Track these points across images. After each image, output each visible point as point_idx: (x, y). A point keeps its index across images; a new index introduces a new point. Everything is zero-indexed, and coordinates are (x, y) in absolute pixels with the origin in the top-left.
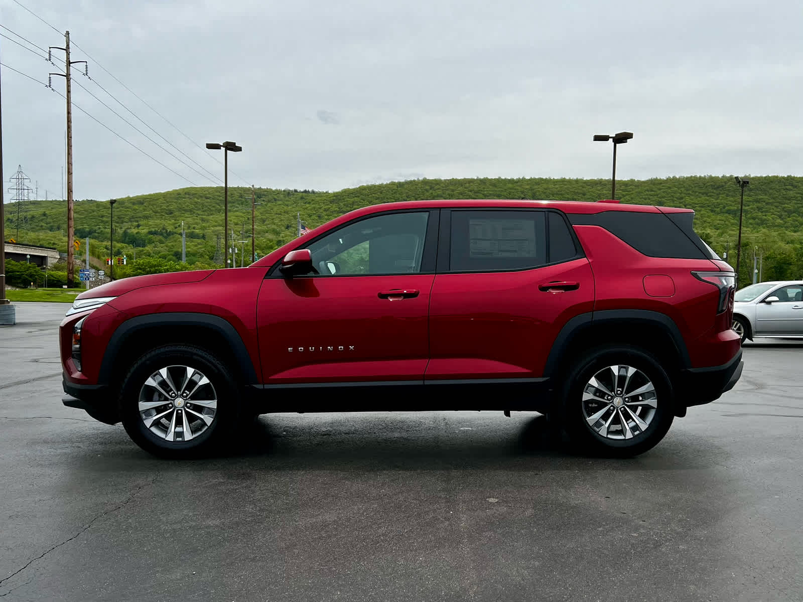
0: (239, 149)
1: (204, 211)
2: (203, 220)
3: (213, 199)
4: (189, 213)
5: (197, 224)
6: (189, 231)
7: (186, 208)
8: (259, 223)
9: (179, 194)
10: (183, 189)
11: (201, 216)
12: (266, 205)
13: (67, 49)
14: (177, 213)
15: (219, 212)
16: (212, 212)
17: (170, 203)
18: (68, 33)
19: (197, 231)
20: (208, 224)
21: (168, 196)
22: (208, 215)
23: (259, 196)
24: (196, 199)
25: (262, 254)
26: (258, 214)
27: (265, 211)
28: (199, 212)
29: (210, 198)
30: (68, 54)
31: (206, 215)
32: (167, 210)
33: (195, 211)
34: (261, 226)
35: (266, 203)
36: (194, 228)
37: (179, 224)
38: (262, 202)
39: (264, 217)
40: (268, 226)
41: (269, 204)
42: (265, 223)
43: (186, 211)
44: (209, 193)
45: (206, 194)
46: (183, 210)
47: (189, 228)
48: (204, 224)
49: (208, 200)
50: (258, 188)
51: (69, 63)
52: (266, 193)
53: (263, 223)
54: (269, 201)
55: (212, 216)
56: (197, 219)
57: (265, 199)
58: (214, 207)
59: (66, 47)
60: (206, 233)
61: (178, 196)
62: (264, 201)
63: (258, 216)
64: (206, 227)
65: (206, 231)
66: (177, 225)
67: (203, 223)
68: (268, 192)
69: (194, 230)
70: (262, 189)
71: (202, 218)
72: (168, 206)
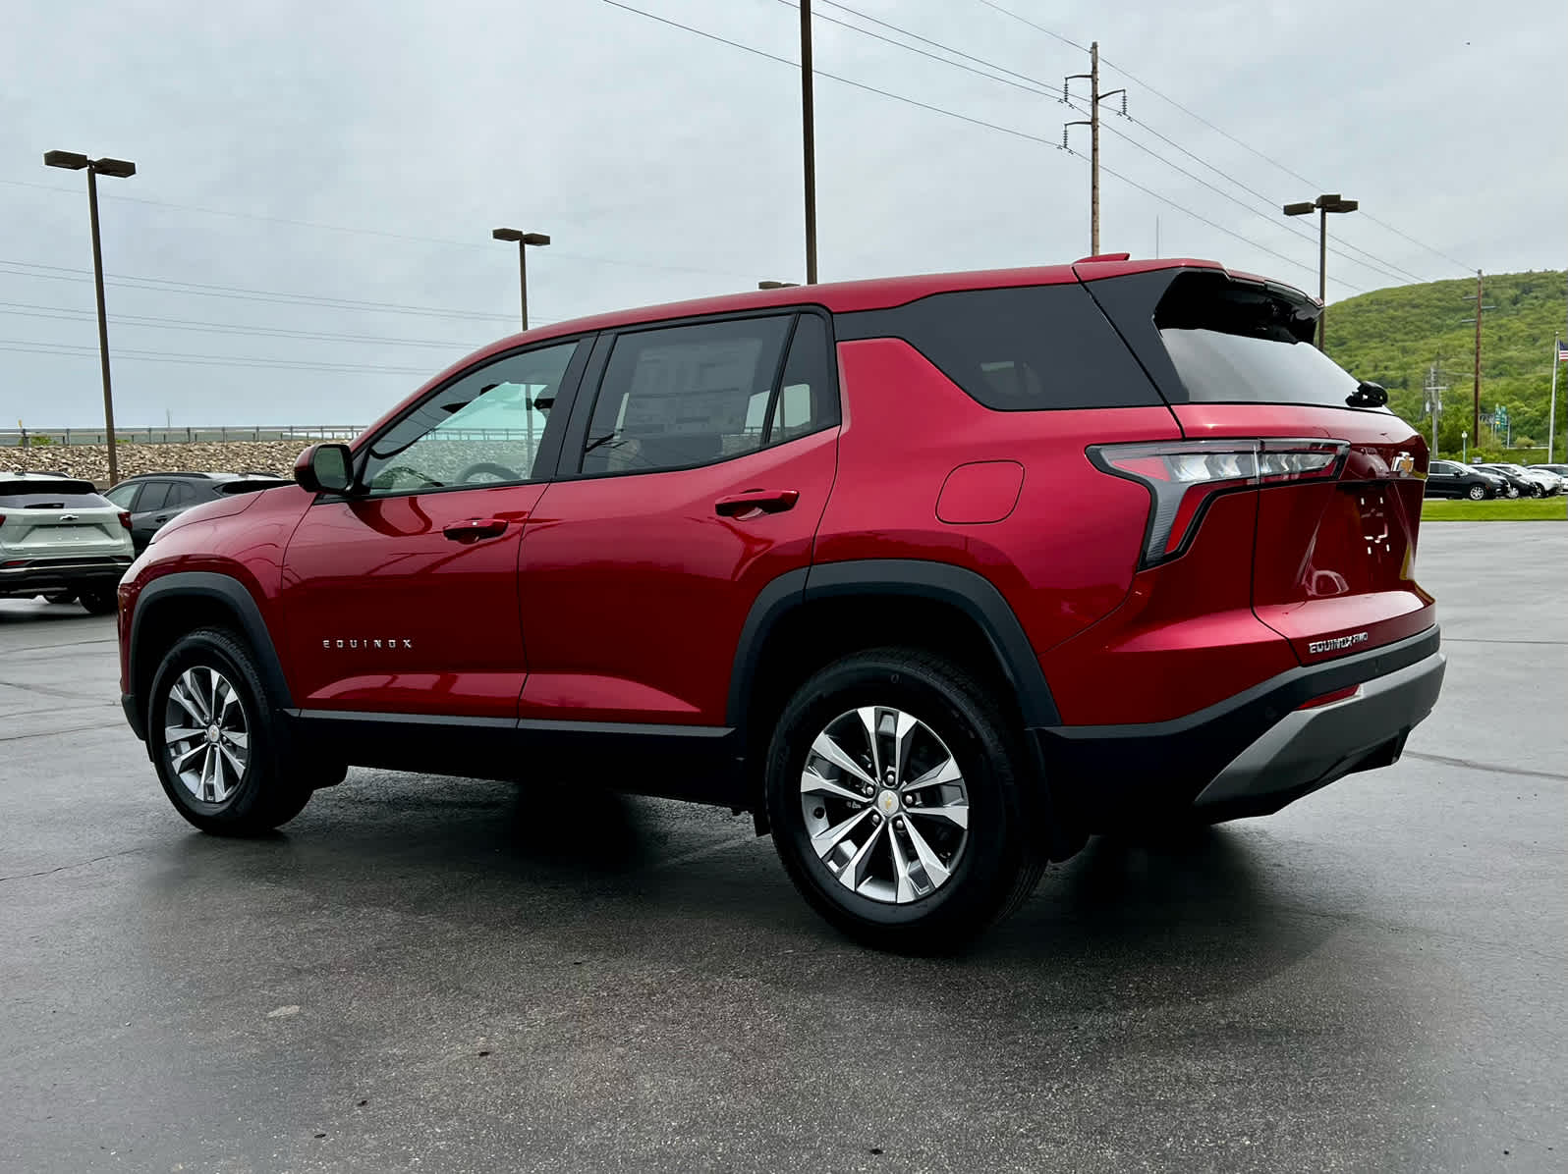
0: (1351, 206)
1: (1406, 334)
2: (1405, 351)
3: (1427, 306)
4: (1378, 340)
5: (1392, 359)
6: (1376, 373)
7: (1372, 330)
8: (1523, 345)
9: (1359, 305)
10: (1368, 294)
11: (1400, 344)
12: (1542, 306)
13: (1093, 76)
14: (1354, 343)
15: (1438, 332)
16: (1423, 334)
17: (1340, 325)
18: (1095, 46)
19: (1391, 373)
20: (1415, 357)
21: (1338, 311)
22: (1416, 340)
23: (1527, 289)
24: (1391, 311)
25: (1526, 409)
26: (1523, 327)
27: (1539, 319)
28: (1399, 336)
29: (1422, 305)
30: (1095, 83)
31: (1412, 341)
32: (1333, 338)
33: (1388, 334)
34: (1527, 351)
35: (1541, 302)
36: (1386, 368)
37: (1357, 363)
38: (1535, 301)
39: (1536, 331)
40: (1545, 349)
41: (1550, 303)
42: (1538, 344)
43: (1371, 336)
44: (1420, 296)
45: (1414, 299)
46: (1365, 336)
47: (1376, 368)
48: (1405, 360)
49: (1417, 311)
50: (1525, 274)
51: (1096, 99)
52: (1542, 281)
53: (1533, 345)
54: (1549, 297)
55: (1422, 342)
56: (1393, 351)
57: (1539, 294)
58: (1427, 322)
59: (1093, 72)
60: (1410, 374)
61: (1356, 310)
62: (1536, 298)
63: (1522, 331)
64: (1411, 364)
65: (1409, 371)
66: (1353, 366)
67: (1404, 357)
68: (1547, 278)
69: (1386, 372)
70: (1534, 274)
71: (1404, 347)
72: (1337, 330)
